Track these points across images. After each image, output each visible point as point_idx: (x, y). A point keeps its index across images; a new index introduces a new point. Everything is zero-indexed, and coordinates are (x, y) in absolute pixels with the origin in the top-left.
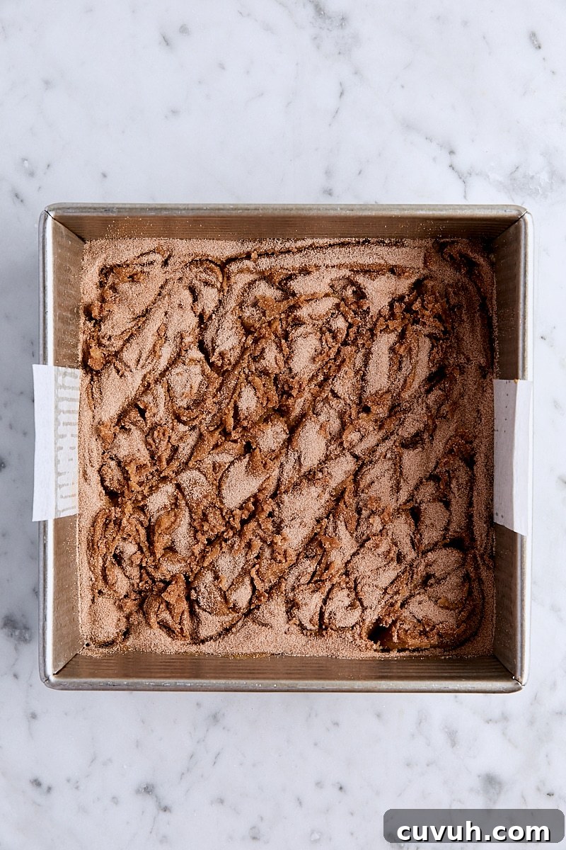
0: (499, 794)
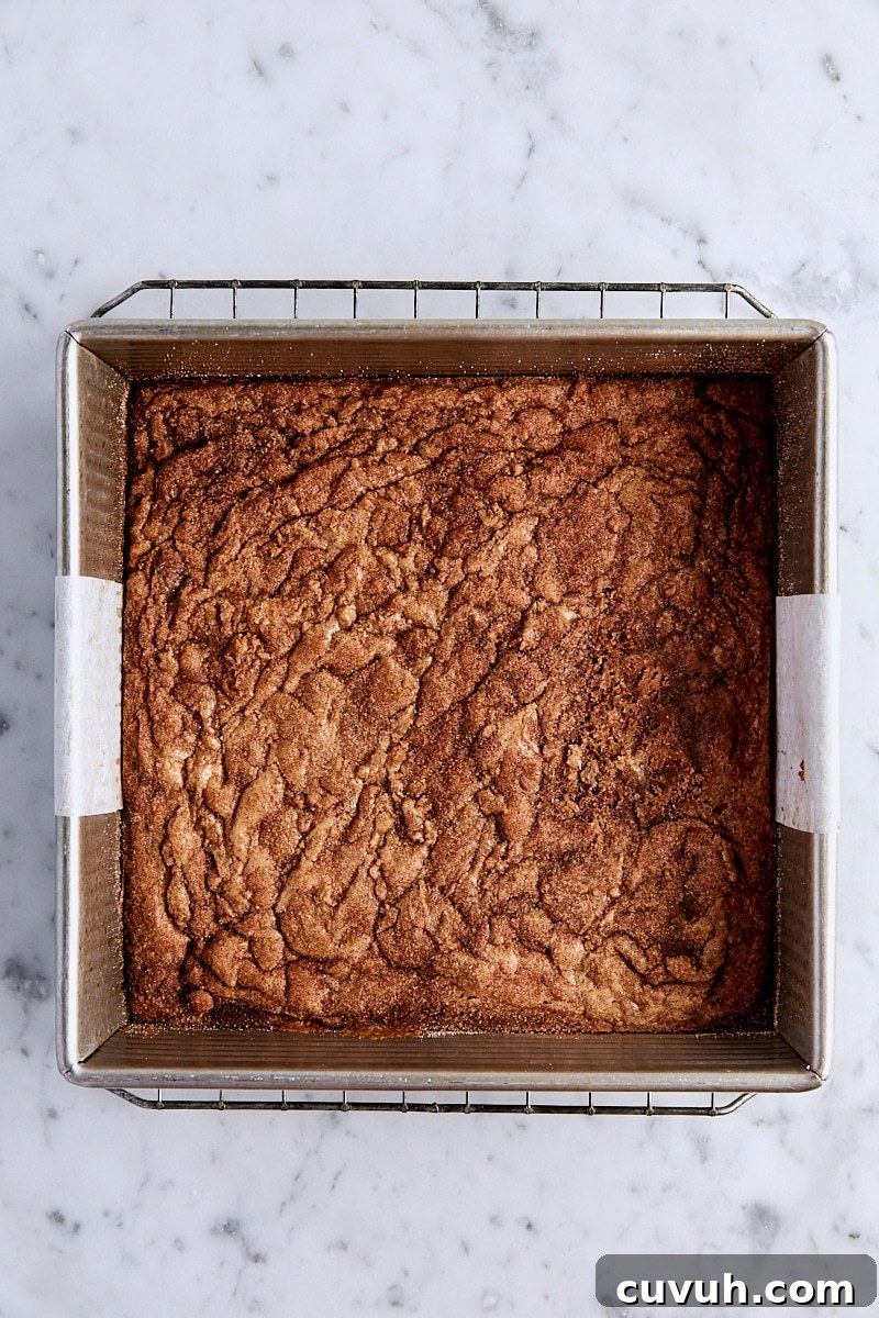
0: (774, 1235)
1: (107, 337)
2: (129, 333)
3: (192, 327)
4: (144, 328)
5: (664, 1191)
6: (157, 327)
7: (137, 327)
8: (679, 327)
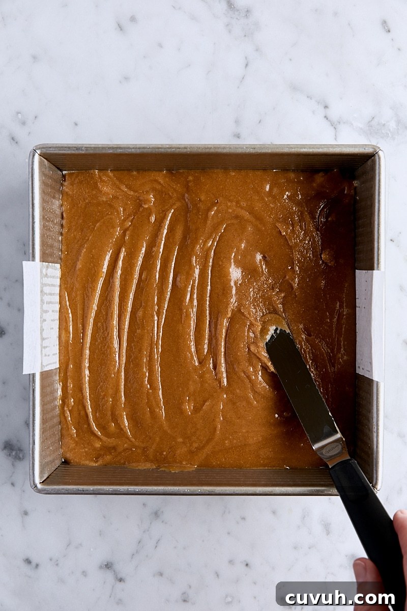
1: (52, 152)
2: (62, 150)
3: (90, 147)
4: (69, 148)
5: (309, 548)
6: (75, 147)
7: (66, 147)
8: (313, 148)
